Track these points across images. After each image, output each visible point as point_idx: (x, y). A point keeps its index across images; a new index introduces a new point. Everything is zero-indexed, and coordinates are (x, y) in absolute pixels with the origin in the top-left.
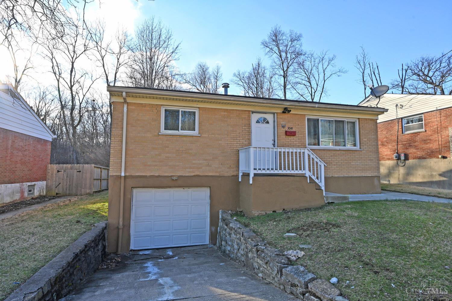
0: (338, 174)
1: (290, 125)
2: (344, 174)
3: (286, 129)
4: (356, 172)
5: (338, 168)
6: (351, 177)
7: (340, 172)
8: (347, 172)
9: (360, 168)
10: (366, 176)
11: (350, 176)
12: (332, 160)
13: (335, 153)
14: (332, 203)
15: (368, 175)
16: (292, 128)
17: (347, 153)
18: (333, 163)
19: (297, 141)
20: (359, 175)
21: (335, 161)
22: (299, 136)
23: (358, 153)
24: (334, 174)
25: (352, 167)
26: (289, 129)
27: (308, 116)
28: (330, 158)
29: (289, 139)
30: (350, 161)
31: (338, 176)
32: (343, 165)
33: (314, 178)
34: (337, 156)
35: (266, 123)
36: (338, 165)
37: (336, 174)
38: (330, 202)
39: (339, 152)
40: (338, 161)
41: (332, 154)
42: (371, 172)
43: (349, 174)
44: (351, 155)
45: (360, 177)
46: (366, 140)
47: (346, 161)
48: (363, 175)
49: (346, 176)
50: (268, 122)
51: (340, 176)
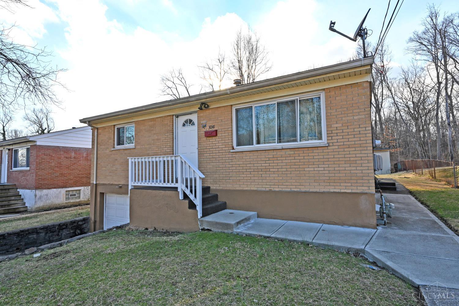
0: (280, 186)
1: (210, 123)
2: (291, 187)
3: (207, 129)
4: (316, 184)
5: (281, 178)
6: (305, 192)
7: (284, 184)
8: (296, 184)
9: (324, 178)
10: (339, 193)
11: (303, 190)
12: (271, 165)
13: (275, 153)
14: (208, 230)
15: (342, 191)
16: (213, 127)
17: (298, 152)
18: (271, 170)
19: (219, 142)
20: (322, 190)
21: (275, 167)
22: (223, 135)
23: (322, 151)
24: (273, 186)
25: (308, 175)
26: (210, 128)
27: (235, 106)
28: (267, 162)
29: (210, 140)
30: (304, 166)
31: (281, 189)
32: (289, 172)
33: (188, 192)
34: (278, 159)
35: (192, 125)
36: (281, 173)
37: (277, 187)
38: (206, 228)
39: (283, 153)
40: (280, 167)
41: (269, 156)
42: (350, 184)
43: (300, 187)
44: (305, 155)
45: (323, 193)
46: (340, 125)
47: (295, 167)
48: (332, 190)
49: (295, 190)
50: (193, 124)
51: (283, 189)
